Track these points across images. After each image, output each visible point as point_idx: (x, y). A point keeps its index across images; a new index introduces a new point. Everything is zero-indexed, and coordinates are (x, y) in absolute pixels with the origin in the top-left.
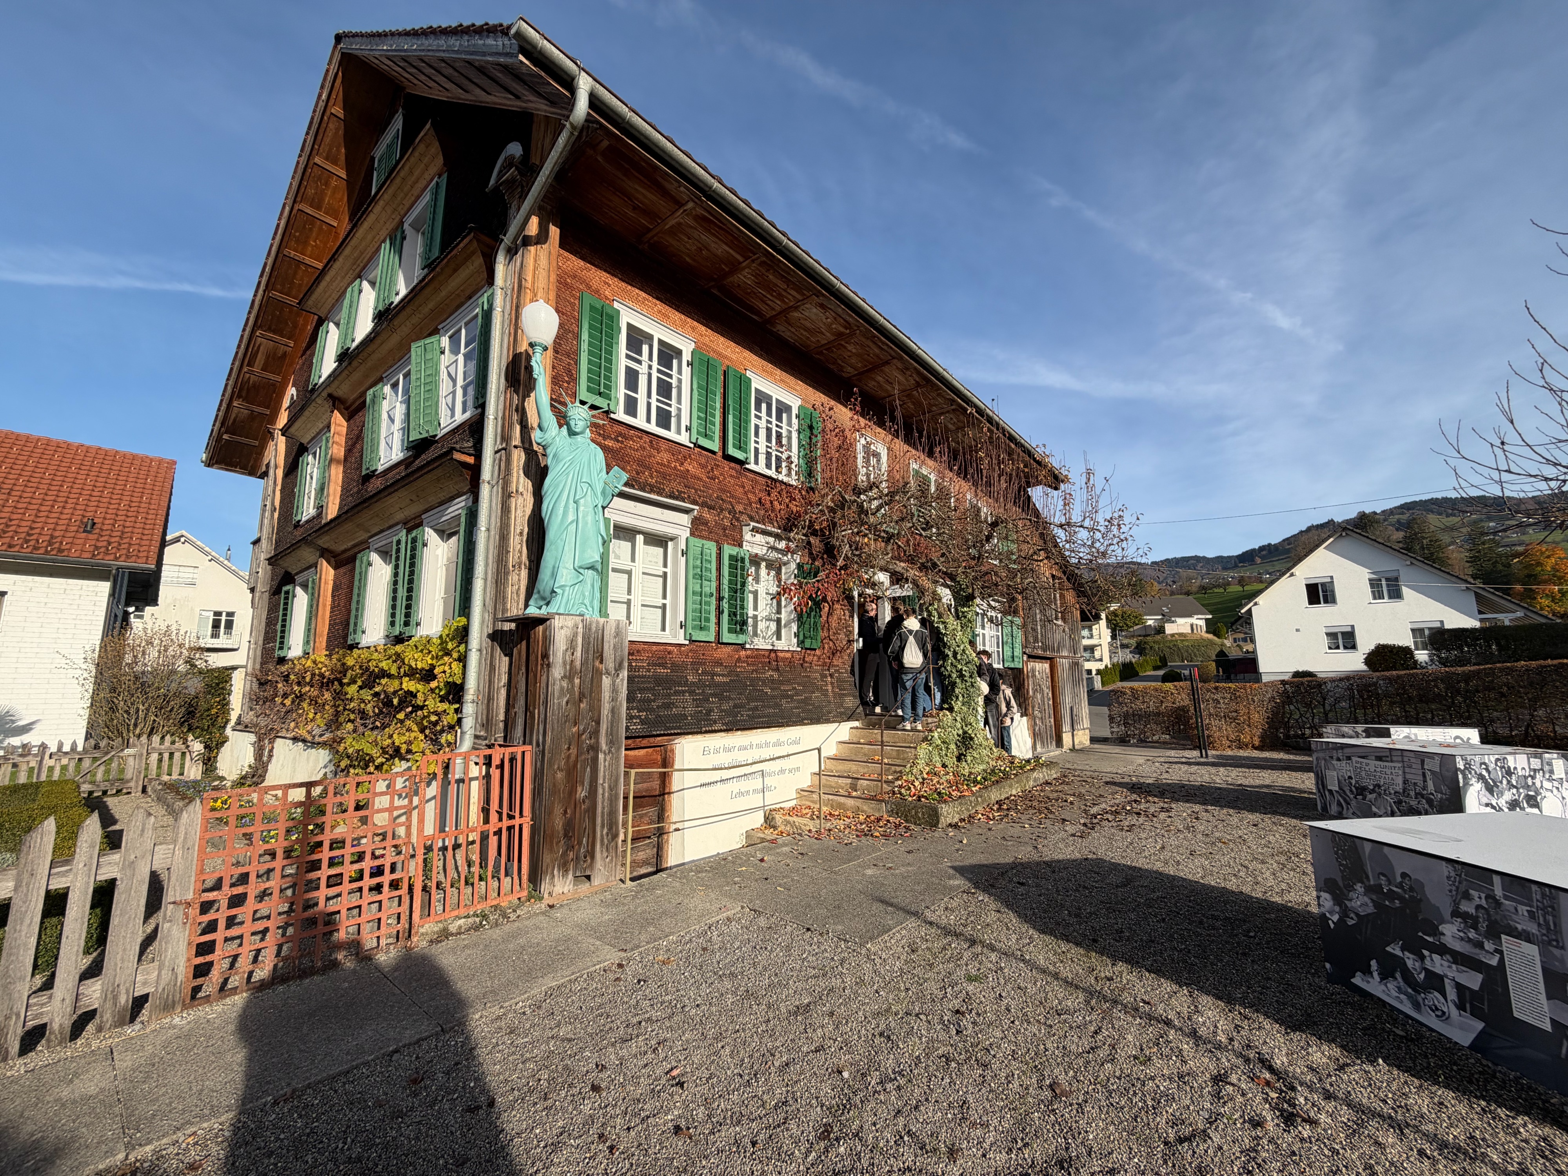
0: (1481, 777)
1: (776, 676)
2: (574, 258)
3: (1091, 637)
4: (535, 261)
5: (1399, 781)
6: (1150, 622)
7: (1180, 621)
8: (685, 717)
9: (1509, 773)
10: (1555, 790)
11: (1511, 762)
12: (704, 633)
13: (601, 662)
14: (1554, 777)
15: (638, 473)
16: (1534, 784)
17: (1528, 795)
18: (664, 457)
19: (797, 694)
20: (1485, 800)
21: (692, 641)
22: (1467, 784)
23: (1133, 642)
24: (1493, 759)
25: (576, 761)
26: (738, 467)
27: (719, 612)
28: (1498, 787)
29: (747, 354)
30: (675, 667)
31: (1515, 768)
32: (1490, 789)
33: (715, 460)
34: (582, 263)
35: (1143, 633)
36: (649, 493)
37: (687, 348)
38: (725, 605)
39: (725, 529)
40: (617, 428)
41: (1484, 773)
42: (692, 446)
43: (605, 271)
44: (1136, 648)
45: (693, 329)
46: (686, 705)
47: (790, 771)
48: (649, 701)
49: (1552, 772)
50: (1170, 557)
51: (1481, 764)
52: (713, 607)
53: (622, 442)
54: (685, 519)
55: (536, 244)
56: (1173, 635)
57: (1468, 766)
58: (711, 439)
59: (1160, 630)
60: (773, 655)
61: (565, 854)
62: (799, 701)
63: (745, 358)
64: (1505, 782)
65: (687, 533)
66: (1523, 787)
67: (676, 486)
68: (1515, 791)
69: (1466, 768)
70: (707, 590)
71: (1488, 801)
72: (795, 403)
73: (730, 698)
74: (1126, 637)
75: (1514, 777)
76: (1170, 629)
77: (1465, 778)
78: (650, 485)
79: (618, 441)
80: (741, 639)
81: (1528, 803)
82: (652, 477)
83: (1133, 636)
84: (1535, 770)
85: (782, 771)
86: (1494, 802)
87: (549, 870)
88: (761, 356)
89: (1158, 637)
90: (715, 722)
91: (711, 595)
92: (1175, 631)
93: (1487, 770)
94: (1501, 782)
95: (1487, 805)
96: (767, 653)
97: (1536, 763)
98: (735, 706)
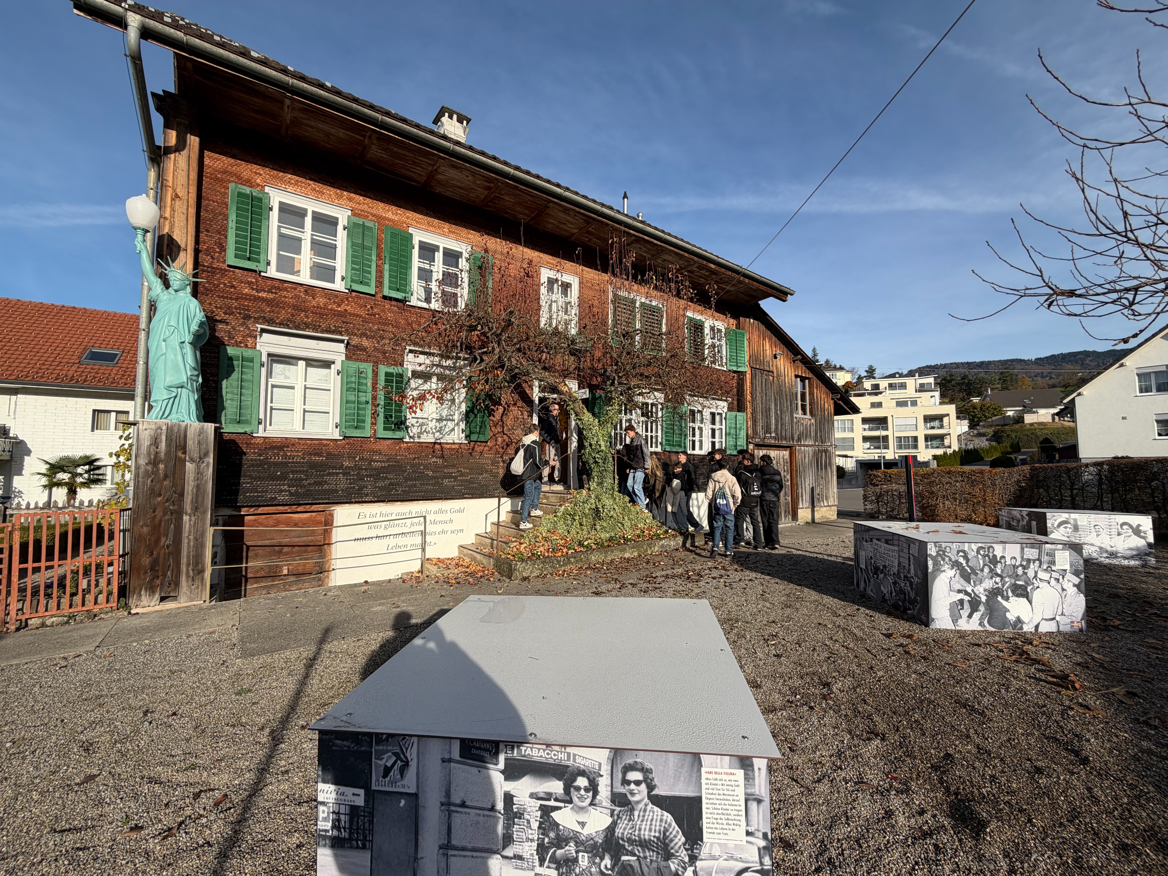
0: (956, 564)
1: (440, 461)
2: (224, 158)
3: (942, 427)
4: (174, 164)
5: (896, 564)
6: (1010, 413)
7: (1042, 411)
8: (337, 491)
9: (994, 561)
10: (1053, 582)
11: (998, 550)
12: (359, 431)
13: (185, 453)
14: (1054, 568)
15: (293, 315)
16: (1026, 574)
17: (1015, 585)
18: (322, 301)
19: (462, 475)
20: (958, 587)
21: (345, 437)
22: (938, 569)
23: (990, 431)
24: (974, 547)
25: (161, 521)
26: (401, 304)
27: (375, 415)
28: (976, 574)
29: (410, 214)
30: (329, 455)
31: (1003, 557)
32: (966, 577)
33: (375, 300)
34: (232, 161)
35: (1002, 423)
36: (303, 330)
37: (343, 216)
38: (381, 410)
39: (384, 353)
40: (269, 283)
41: (961, 560)
42: (347, 291)
43: (256, 164)
44: (993, 436)
45: (350, 200)
46: (341, 483)
47: (453, 532)
48: (301, 479)
49: (1053, 563)
50: (1056, 353)
51: (958, 552)
52: (369, 412)
53: (276, 293)
54: (341, 347)
55: (175, 151)
56: (1032, 424)
57: (942, 553)
58: (368, 284)
59: (1019, 420)
60: (437, 446)
61: (152, 581)
62: (461, 481)
63: (408, 218)
64: (986, 570)
65: (343, 357)
66: (1009, 576)
67: (333, 323)
68: (998, 579)
69: (938, 554)
70: (363, 399)
71: (961, 588)
72: (463, 248)
73: (386, 478)
74: (984, 426)
75: (999, 566)
76: (1029, 419)
77: (936, 564)
78: (305, 324)
79: (272, 293)
80: (398, 435)
81: (1012, 592)
82: (307, 317)
83: (991, 426)
84: (1029, 561)
85: (444, 532)
86: (969, 589)
87: (137, 591)
88: (426, 215)
89: (1017, 426)
90: (367, 495)
91: (367, 403)
92: (1035, 421)
93: (966, 557)
94: (982, 570)
95: (959, 591)
96: (431, 445)
97: (1031, 553)
98: (391, 484)
